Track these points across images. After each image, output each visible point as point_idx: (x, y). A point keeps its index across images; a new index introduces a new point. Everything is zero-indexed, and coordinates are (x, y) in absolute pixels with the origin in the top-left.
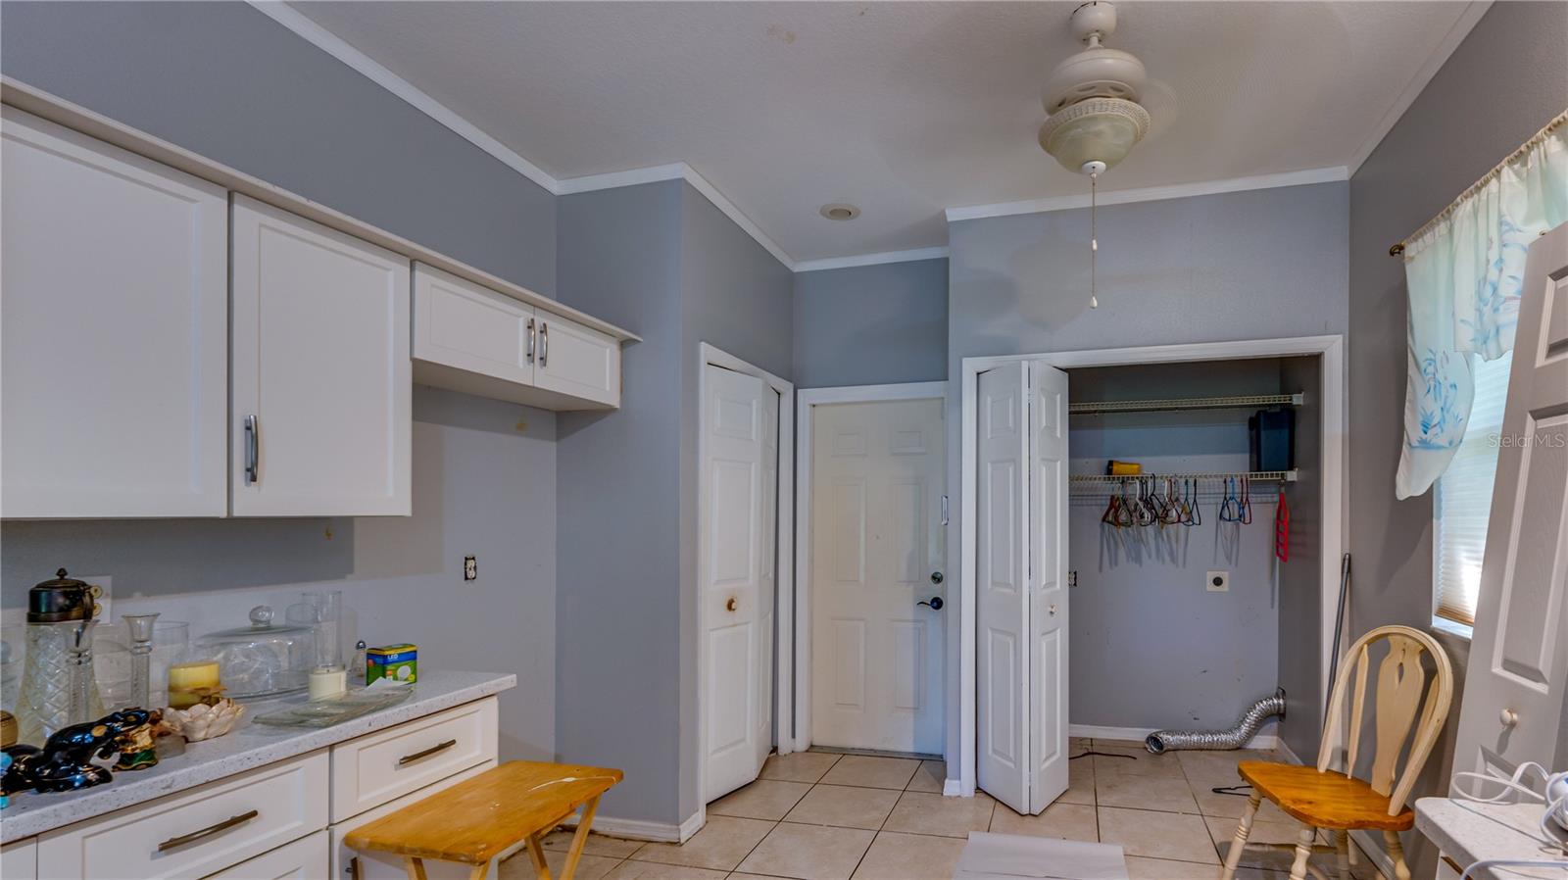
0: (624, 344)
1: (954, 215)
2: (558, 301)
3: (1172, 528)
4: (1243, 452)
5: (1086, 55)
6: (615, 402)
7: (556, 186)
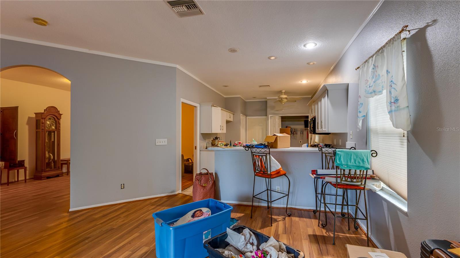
0: (233, 114)
1: (268, 98)
2: (225, 109)
3: (295, 135)
4: (303, 125)
5: (282, 96)
6: (232, 121)
7: (225, 97)
